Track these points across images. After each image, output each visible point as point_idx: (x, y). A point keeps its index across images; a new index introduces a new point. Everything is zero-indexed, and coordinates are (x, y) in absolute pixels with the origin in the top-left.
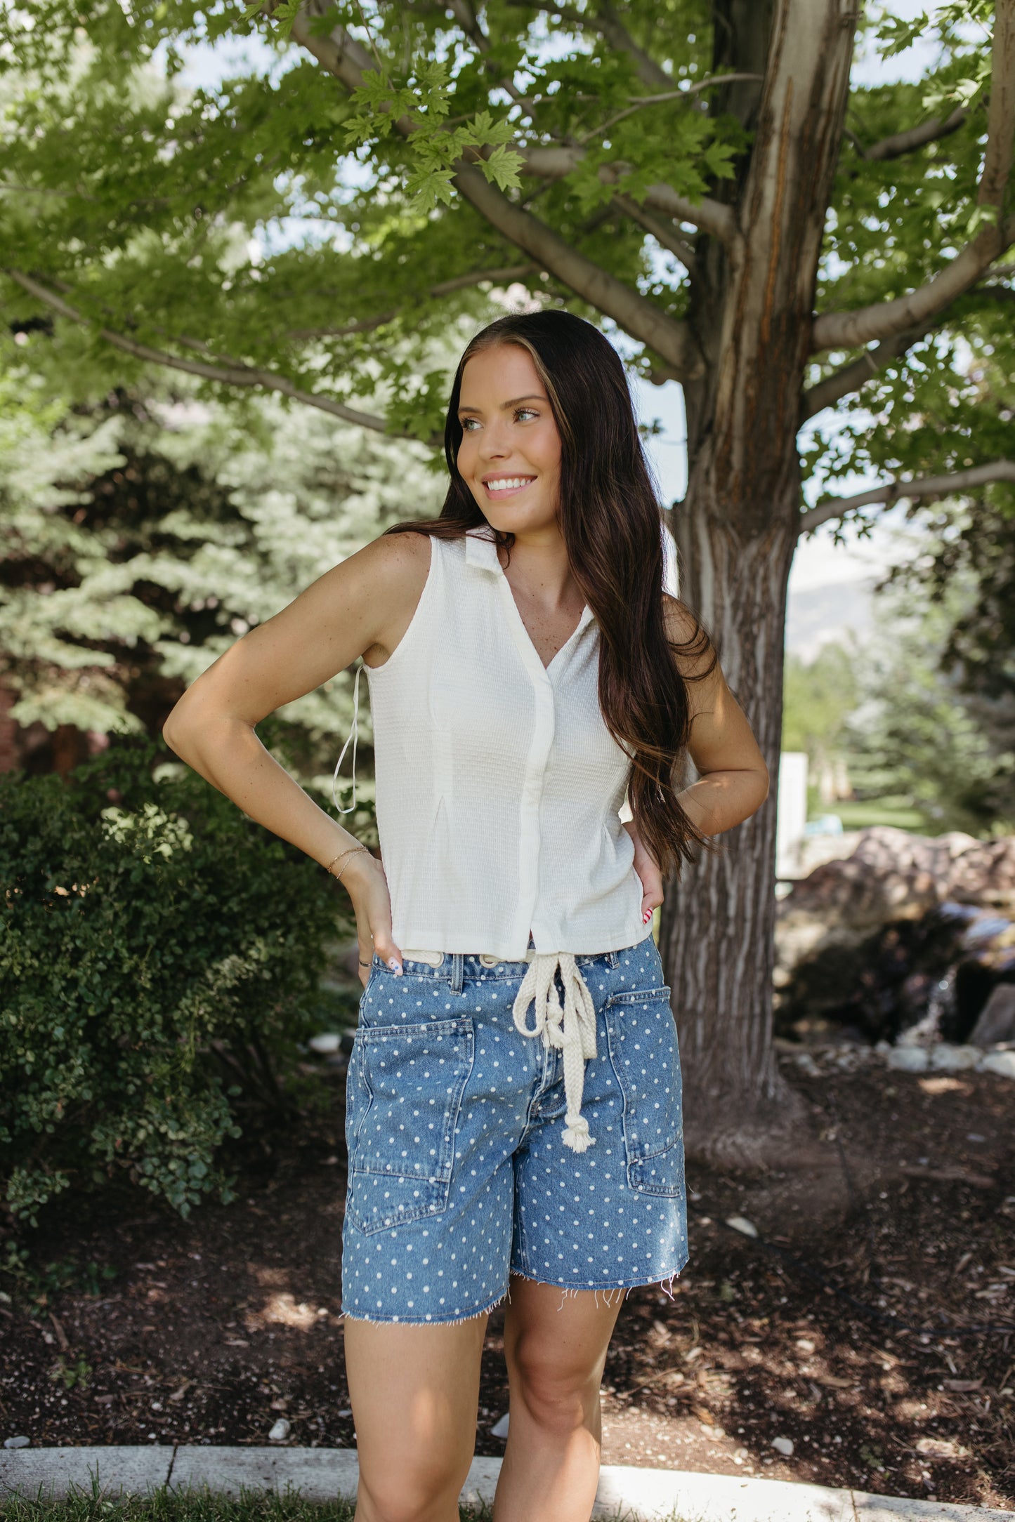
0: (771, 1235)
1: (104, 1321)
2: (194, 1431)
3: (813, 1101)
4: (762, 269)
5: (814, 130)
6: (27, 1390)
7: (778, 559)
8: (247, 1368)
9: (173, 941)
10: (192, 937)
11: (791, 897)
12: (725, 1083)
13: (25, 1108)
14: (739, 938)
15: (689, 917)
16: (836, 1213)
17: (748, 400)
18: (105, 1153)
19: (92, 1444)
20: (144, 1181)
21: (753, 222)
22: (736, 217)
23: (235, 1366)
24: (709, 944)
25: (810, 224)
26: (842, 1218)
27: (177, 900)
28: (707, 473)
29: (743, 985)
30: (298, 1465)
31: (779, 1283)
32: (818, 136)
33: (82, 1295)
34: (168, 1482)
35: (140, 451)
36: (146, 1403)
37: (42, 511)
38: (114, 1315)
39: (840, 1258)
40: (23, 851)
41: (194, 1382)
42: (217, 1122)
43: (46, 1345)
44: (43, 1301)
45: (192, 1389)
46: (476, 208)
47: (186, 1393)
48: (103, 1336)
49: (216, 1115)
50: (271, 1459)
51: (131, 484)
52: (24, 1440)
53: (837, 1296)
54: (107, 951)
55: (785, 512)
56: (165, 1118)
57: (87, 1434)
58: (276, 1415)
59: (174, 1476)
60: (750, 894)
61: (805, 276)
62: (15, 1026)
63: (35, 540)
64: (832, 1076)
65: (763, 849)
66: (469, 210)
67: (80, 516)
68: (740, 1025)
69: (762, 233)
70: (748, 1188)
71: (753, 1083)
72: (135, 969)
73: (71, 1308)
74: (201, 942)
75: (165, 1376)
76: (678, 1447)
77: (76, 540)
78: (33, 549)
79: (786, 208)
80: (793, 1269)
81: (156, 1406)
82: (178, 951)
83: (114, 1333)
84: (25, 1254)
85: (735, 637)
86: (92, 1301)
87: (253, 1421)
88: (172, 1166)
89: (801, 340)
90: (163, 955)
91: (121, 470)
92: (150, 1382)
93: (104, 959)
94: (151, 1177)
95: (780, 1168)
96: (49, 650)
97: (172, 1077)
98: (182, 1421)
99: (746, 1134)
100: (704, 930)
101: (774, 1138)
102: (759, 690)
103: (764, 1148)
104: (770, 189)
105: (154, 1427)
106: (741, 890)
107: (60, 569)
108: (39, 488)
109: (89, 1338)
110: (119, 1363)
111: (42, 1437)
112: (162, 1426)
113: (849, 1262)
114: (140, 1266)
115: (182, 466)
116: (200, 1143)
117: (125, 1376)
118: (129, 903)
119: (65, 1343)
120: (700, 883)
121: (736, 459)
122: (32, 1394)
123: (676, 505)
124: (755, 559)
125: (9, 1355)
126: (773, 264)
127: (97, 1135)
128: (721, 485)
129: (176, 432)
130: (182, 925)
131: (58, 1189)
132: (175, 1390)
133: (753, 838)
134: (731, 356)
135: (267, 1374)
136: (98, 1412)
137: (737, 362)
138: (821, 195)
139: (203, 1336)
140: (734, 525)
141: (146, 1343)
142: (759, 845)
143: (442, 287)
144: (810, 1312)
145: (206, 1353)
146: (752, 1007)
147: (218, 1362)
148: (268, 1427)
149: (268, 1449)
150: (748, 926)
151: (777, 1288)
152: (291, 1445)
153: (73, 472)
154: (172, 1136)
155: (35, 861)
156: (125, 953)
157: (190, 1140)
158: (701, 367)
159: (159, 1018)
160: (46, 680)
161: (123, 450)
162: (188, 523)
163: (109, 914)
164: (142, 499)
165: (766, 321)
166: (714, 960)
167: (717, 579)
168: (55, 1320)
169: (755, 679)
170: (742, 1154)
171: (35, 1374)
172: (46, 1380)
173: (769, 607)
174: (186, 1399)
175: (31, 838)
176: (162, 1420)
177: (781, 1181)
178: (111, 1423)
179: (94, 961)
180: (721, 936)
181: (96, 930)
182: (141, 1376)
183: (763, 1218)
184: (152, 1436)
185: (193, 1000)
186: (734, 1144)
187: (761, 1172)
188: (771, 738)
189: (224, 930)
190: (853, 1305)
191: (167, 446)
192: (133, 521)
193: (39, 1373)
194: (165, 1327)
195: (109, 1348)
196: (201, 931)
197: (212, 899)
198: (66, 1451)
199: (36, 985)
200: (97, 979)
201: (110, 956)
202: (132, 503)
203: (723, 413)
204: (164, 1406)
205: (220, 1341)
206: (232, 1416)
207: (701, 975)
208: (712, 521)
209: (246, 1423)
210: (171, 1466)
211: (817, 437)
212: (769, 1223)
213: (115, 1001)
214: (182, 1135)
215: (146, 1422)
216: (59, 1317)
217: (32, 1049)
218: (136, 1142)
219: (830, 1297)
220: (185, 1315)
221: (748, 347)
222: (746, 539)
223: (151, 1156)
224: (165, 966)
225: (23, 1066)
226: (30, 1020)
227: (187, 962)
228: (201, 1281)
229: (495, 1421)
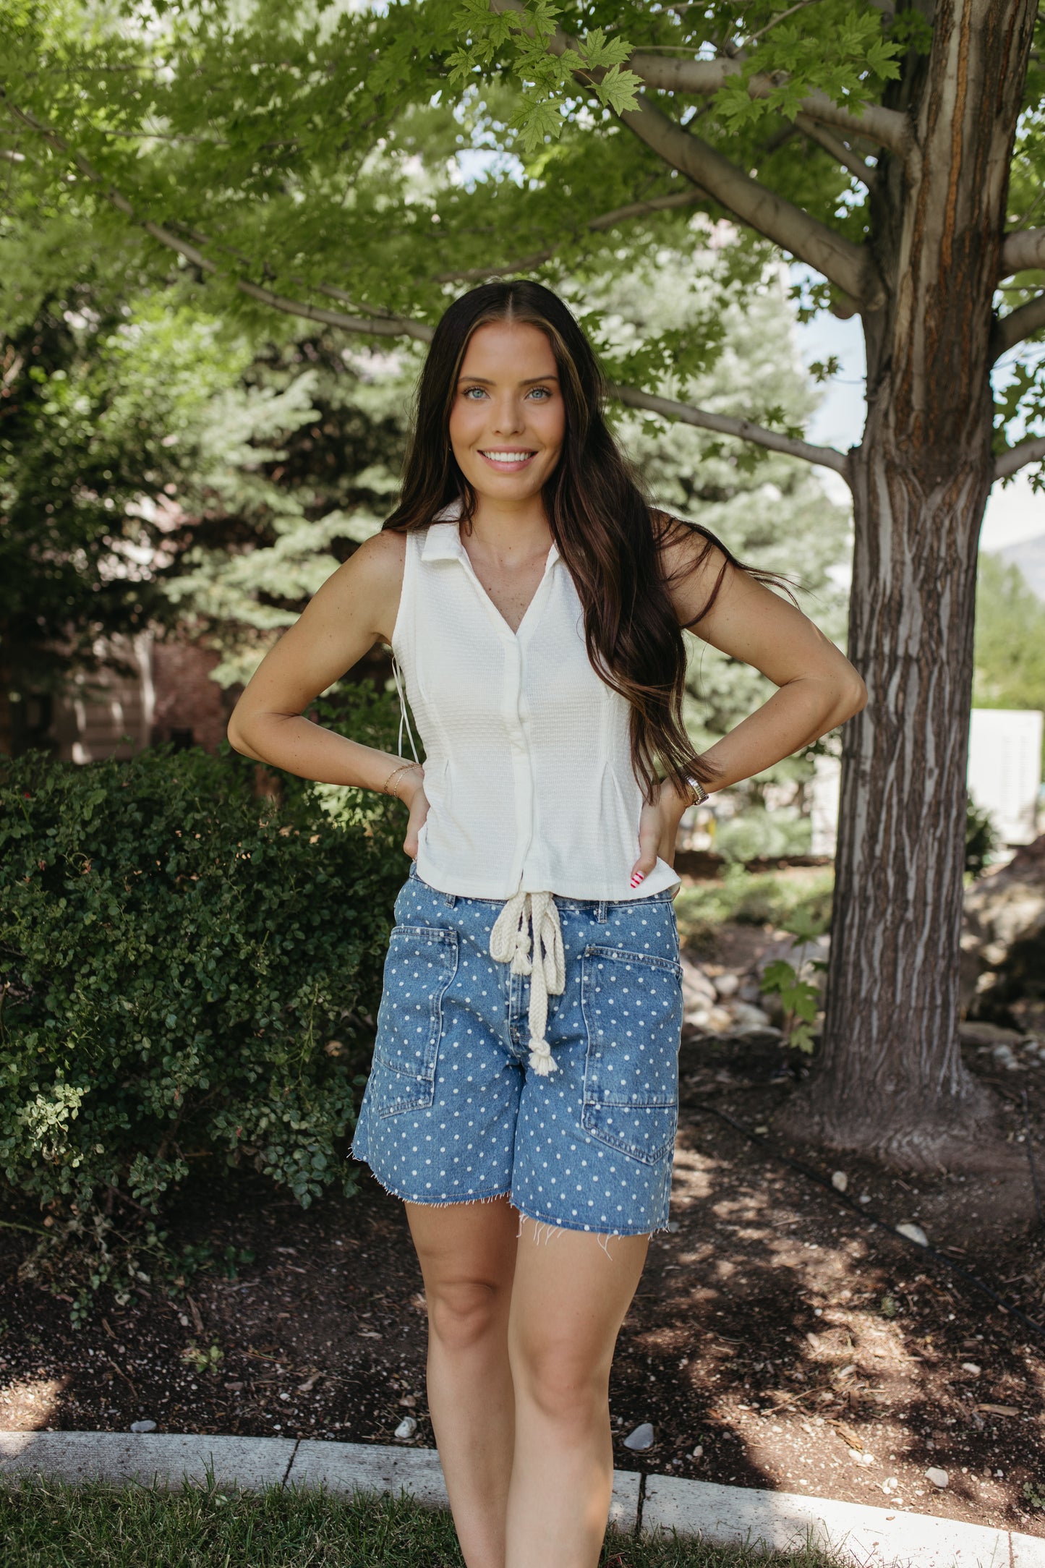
0: (944, 1244)
1: (241, 1306)
2: (319, 1424)
3: (1004, 1098)
4: (941, 183)
5: (1000, 20)
6: (159, 1373)
7: (966, 507)
8: (377, 1362)
9: (296, 926)
10: (316, 921)
11: (1010, 869)
12: (902, 1079)
13: (147, 1094)
14: (918, 922)
15: (865, 900)
16: (1019, 1222)
17: (928, 331)
18: (228, 1141)
19: (217, 1433)
20: (268, 1170)
21: (931, 130)
22: (913, 126)
23: (366, 1358)
24: (886, 929)
25: (997, 130)
26: (1025, 1228)
27: (300, 883)
28: (886, 415)
29: (923, 973)
30: (420, 1467)
31: (949, 1298)
32: (1005, 27)
33: (221, 1277)
34: (286, 1476)
35: (335, 405)
36: (275, 1392)
37: (241, 470)
38: (250, 1300)
39: (1018, 1273)
40: (146, 832)
41: (324, 1374)
42: (339, 1112)
43: (182, 1327)
44: (180, 1282)
45: (321, 1381)
46: (634, 132)
47: (315, 1384)
48: (238, 1321)
49: (339, 1105)
50: (393, 1459)
51: (328, 438)
52: (150, 1425)
53: (1011, 1315)
54: (223, 936)
55: (975, 455)
56: (287, 1106)
57: (213, 1422)
58: (404, 1412)
59: (293, 1471)
60: (931, 875)
61: (992, 188)
62: (130, 1012)
63: (232, 499)
64: (1032, 1069)
65: (947, 827)
66: (628, 134)
67: (278, 473)
68: (920, 1018)
69: (941, 143)
70: (923, 1191)
71: (933, 1078)
72: (252, 956)
73: (210, 1289)
74: (326, 926)
75: (296, 1365)
76: (822, 1472)
77: (272, 498)
78: (230, 509)
79: (968, 112)
80: (964, 1284)
81: (284, 1396)
82: (301, 935)
83: (249, 1318)
84: (163, 1234)
85: (917, 595)
86: (230, 1285)
87: (380, 1417)
88: (297, 1155)
89: (988, 262)
90: (284, 940)
91: (320, 424)
92: (281, 1371)
93: (220, 945)
94: (276, 1166)
95: (960, 1171)
96: (248, 612)
97: (291, 1067)
98: (309, 1412)
99: (925, 1133)
100: (880, 914)
101: (955, 1138)
102: (943, 652)
103: (944, 1148)
104: (949, 91)
105: (280, 1418)
106: (922, 872)
107: (260, 528)
108: (233, 447)
109: (225, 1322)
110: (251, 1349)
111: (169, 1423)
112: (288, 1417)
113: (1028, 1279)
114: (281, 1250)
115: (378, 418)
116: (321, 1134)
117: (256, 1364)
118: (250, 887)
119: (200, 1327)
120: (876, 863)
121: (917, 399)
122: (163, 1377)
123: (853, 450)
124: (940, 509)
125: (144, 1336)
126: (955, 177)
127: (220, 1122)
128: (900, 428)
129: (371, 384)
130: (306, 909)
131: (178, 1177)
132: (304, 1380)
133: (936, 815)
134: (909, 283)
135: (398, 1369)
136: (226, 1399)
137: (915, 290)
138: (1010, 95)
139: (338, 1326)
140: (915, 472)
141: (279, 1330)
142: (942, 823)
143: (603, 219)
144: (979, 1331)
145: (339, 1344)
146: (933, 997)
147: (349, 1353)
148: (395, 1425)
149: (390, 1448)
150: (929, 909)
151: (946, 1303)
152: (415, 1446)
153: (267, 429)
154: (295, 1126)
155: (159, 841)
156: (240, 939)
157: (312, 1130)
158: (881, 296)
159: (276, 1006)
160: (246, 642)
161: (318, 404)
162: (384, 478)
163: (227, 898)
164: (339, 455)
165: (948, 241)
166: (891, 946)
167: (896, 532)
168: (192, 1302)
169: (939, 642)
170: (920, 1156)
171: (169, 1355)
172: (178, 1363)
173: (955, 561)
174: (314, 1391)
175: (156, 818)
176: (289, 1411)
177: (961, 1185)
178: (238, 1411)
179: (211, 946)
180: (899, 920)
181: (214, 914)
182: (273, 1364)
183: (936, 1226)
184: (278, 1427)
185: (313, 987)
186: (910, 1143)
187: (940, 1174)
188: (957, 706)
189: (351, 914)
190: (1028, 1326)
191: (363, 399)
192: (331, 477)
193: (172, 1355)
194: (300, 1315)
195: (244, 1334)
196: (326, 914)
197: (336, 882)
198: (189, 1438)
199: (155, 969)
200: (212, 965)
201: (226, 942)
202: (330, 459)
203: (900, 349)
204: (292, 1397)
205: (353, 1331)
206: (358, 1411)
207: (876, 963)
208: (890, 468)
209: (372, 1419)
210: (291, 1461)
211: (1020, 371)
212: (943, 1233)
213: (233, 987)
214: (304, 1125)
215: (273, 1412)
216: (196, 1300)
217: (149, 1036)
218: (259, 1131)
219: (1003, 1316)
220: (321, 1303)
221: (927, 272)
222: (930, 488)
223: (276, 1145)
224: (285, 952)
225: (139, 1053)
226: (144, 1006)
227: (310, 948)
228: (341, 1267)
229: (629, 1432)
